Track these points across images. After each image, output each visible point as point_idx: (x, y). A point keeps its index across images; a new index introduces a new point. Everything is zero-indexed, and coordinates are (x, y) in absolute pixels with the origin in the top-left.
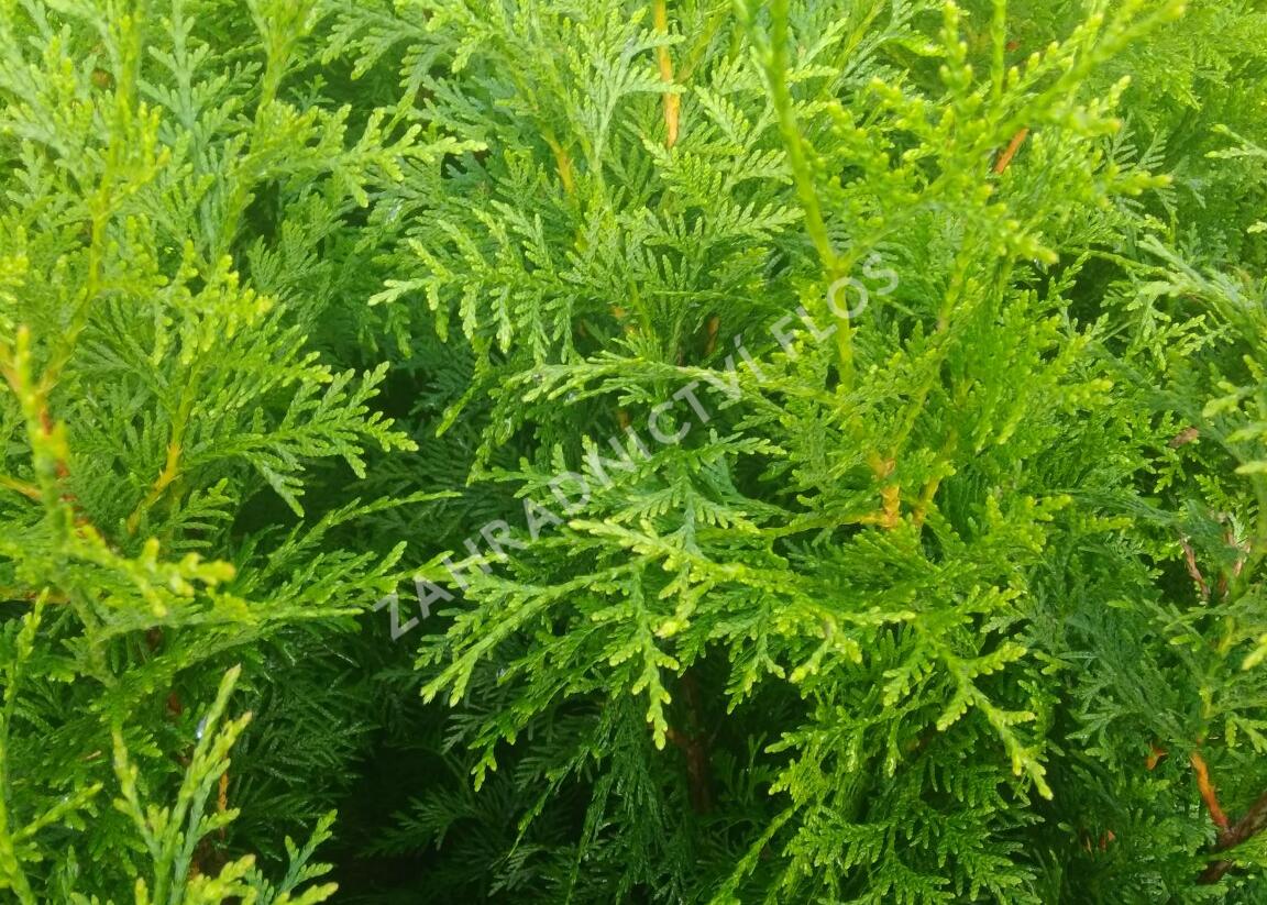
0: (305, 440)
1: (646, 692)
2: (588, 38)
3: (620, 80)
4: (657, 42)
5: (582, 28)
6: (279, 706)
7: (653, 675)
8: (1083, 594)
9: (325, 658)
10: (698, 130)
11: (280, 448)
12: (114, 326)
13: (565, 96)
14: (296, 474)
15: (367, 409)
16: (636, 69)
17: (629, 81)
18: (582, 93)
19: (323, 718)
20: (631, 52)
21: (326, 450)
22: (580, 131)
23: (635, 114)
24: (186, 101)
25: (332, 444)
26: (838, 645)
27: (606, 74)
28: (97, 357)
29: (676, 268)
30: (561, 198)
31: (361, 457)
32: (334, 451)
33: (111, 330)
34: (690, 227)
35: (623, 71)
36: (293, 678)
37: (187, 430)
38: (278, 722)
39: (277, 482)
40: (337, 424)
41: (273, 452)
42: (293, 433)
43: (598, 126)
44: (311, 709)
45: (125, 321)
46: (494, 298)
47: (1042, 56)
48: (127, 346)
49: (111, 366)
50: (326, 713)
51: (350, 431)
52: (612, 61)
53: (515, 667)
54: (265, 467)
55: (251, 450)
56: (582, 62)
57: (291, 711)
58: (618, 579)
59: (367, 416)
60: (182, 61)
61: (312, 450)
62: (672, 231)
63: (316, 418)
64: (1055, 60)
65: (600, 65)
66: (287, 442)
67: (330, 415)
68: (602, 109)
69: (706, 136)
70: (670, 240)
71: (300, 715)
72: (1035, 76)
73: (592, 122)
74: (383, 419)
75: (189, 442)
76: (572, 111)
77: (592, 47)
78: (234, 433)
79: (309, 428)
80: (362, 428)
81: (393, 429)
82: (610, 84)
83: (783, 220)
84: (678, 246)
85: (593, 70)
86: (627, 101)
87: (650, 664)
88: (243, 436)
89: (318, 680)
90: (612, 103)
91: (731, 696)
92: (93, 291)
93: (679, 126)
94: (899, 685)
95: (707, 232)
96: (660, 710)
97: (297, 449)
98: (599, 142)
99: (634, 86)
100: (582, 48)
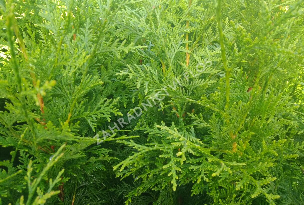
0: (98, 114)
1: (172, 175)
2: (172, 39)
3: (177, 48)
4: (186, 42)
5: (170, 37)
6: (87, 193)
7: (174, 172)
8: (283, 178)
9: (99, 184)
10: (193, 63)
11: (93, 116)
12: (62, 84)
13: (166, 49)
14: (95, 122)
15: (113, 107)
16: (181, 47)
17: (179, 49)
18: (169, 49)
19: (96, 198)
20: (180, 43)
21: (103, 116)
22: (168, 57)
23: (180, 59)
24: (86, 39)
25: (104, 115)
26: (225, 169)
27: (175, 47)
28: (57, 90)
29: (186, 92)
30: (162, 74)
31: (110, 117)
32: (104, 116)
33: (61, 85)
34: (190, 83)
35: (178, 47)
36: (91, 187)
37: (73, 110)
38: (86, 197)
39: (91, 124)
40: (106, 110)
41: (91, 117)
42: (96, 112)
43: (172, 56)
44: (94, 195)
45: (64, 83)
46: (145, 83)
47: (279, 27)
48: (64, 89)
49: (59, 93)
50: (97, 197)
51: (109, 112)
52: (176, 45)
53: (139, 177)
54: (89, 121)
55: (86, 116)
56: (170, 43)
57: (89, 195)
58: (167, 149)
59: (113, 108)
60: (87, 32)
61: (100, 116)
62: (186, 83)
63: (102, 109)
64: (282, 28)
65: (173, 45)
66: (94, 115)
67: (105, 108)
68: (173, 53)
69: (195, 65)
70: (185, 85)
71: (91, 196)
72: (278, 32)
73: (171, 55)
74: (116, 109)
75: (73, 113)
76: (167, 52)
77: (172, 41)
78: (84, 112)
79: (100, 111)
80: (111, 111)
81: (118, 111)
82: (175, 49)
83: (211, 83)
84: (187, 87)
85: (172, 45)
86: (178, 53)
87: (173, 169)
88: (85, 113)
89: (97, 188)
90: (175, 52)
91: (192, 192)
92: (55, 66)
93: (189, 63)
94: (240, 186)
95: (193, 85)
96: (175, 181)
97: (96, 116)
98: (172, 60)
99: (180, 50)
100: (170, 40)
